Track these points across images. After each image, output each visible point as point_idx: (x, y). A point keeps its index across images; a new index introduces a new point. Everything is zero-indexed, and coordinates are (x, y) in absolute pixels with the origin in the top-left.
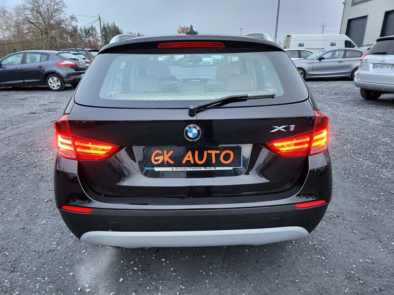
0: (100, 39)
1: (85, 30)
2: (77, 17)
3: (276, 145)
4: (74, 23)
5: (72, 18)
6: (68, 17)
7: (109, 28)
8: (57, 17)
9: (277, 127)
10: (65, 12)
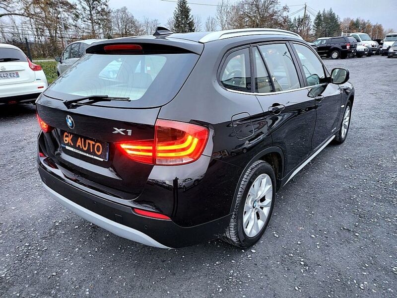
0: (311, 27)
1: (299, 19)
2: (289, 7)
3: (123, 146)
4: (285, 14)
5: (285, 9)
6: (281, 8)
7: (324, 16)
8: (272, 9)
9: (116, 129)
10: (279, 3)
